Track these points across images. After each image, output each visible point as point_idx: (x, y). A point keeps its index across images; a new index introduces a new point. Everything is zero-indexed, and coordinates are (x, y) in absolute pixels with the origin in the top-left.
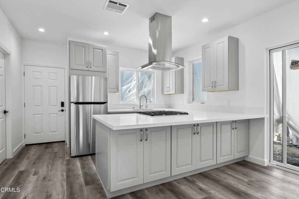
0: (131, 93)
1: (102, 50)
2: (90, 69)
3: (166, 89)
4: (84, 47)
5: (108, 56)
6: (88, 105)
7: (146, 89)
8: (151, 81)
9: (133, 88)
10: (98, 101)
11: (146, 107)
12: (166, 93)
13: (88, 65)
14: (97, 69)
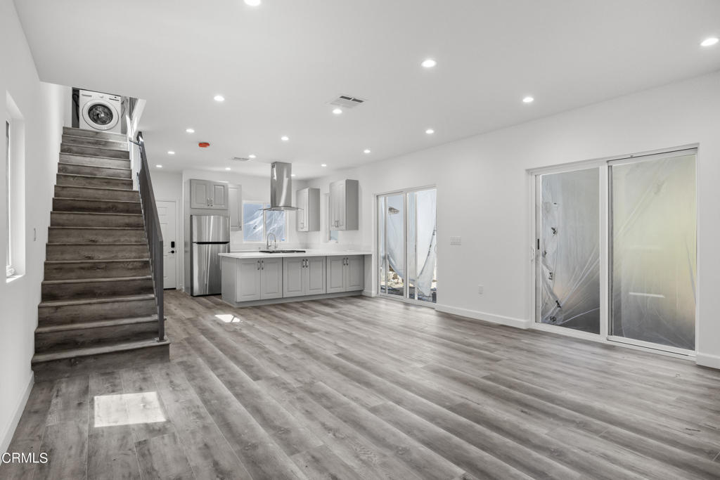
0: (257, 230)
1: (224, 186)
2: (212, 208)
3: (300, 226)
4: (205, 185)
5: (230, 189)
6: (204, 245)
7: (276, 225)
8: (282, 216)
9: (260, 224)
10: (216, 241)
12: (300, 230)
13: (209, 203)
14: (218, 207)
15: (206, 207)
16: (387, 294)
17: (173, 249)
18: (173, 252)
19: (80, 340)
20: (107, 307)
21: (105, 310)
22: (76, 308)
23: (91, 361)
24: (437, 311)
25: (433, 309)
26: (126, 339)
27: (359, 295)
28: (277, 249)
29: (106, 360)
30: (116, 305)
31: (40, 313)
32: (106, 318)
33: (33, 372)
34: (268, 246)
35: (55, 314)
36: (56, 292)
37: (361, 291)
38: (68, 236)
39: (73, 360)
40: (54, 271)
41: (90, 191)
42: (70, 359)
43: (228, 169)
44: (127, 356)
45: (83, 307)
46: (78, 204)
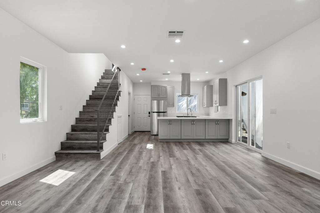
0: (183, 107)
1: (165, 87)
2: (160, 97)
3: (204, 104)
4: (157, 87)
5: (168, 88)
6: (161, 113)
7: (193, 104)
8: (196, 100)
9: (184, 104)
10: (161, 111)
11: (192, 115)
12: (204, 106)
13: (159, 95)
14: (163, 96)
15: (158, 97)
16: (241, 142)
17: (149, 115)
18: (149, 116)
19: (75, 147)
20: (88, 135)
21: (86, 137)
22: (78, 135)
23: (73, 155)
24: (262, 156)
25: (261, 154)
26: (89, 149)
27: (226, 141)
28: (192, 116)
29: (78, 156)
30: (90, 135)
31: (67, 136)
32: (87, 140)
33: (55, 156)
34: (188, 114)
35: (71, 137)
36: (75, 128)
37: (228, 139)
38: (89, 108)
39: (67, 154)
40: (79, 121)
41: (103, 92)
42: (66, 153)
43: (167, 79)
44: (85, 156)
45: (80, 135)
46: (97, 97)
